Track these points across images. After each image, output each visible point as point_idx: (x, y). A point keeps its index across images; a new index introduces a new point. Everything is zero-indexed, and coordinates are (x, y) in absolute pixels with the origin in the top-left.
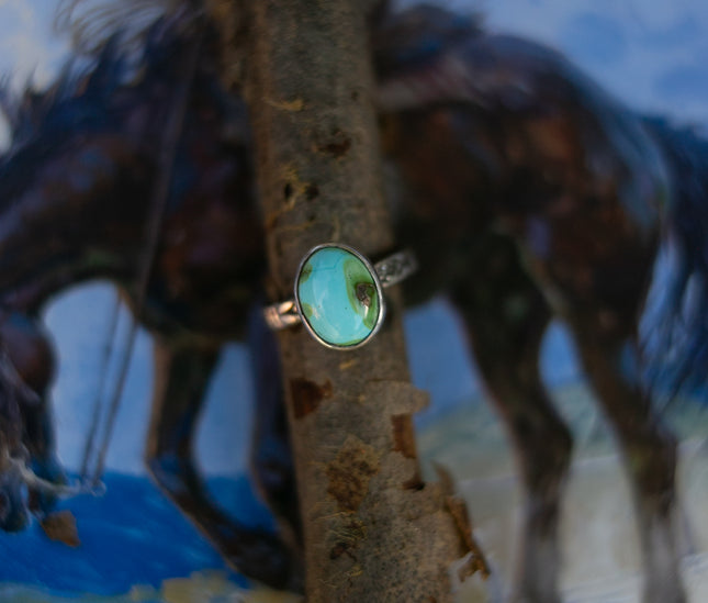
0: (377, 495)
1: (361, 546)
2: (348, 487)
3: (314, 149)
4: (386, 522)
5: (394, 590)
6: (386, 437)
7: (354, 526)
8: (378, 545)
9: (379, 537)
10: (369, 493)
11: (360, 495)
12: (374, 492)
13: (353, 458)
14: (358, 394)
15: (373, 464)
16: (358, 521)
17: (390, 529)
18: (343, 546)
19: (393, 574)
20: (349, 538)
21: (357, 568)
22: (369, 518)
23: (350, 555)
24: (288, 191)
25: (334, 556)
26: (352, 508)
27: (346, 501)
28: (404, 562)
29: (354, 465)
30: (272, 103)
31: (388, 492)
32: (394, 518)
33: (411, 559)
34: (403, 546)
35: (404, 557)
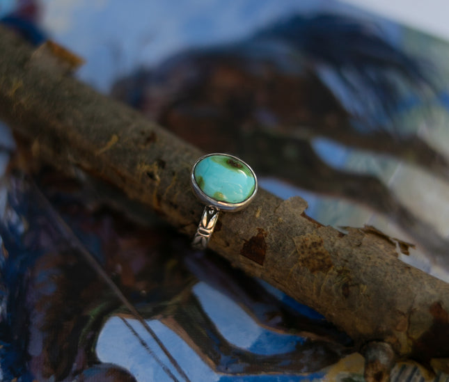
0: (334, 250)
1: (352, 276)
2: (318, 260)
3: (143, 147)
4: (350, 256)
5: (387, 278)
6: (309, 224)
7: (340, 272)
8: (359, 268)
9: (356, 264)
10: (330, 253)
11: (328, 257)
12: (331, 249)
13: (306, 246)
14: (277, 220)
15: (317, 239)
16: (339, 268)
17: (356, 257)
18: (346, 286)
19: (379, 272)
20: (344, 280)
21: (362, 286)
22: (342, 261)
23: (353, 285)
24: (151, 175)
25: (346, 295)
26: (330, 266)
27: (324, 266)
28: (377, 263)
29: (310, 248)
30: (103, 150)
31: (337, 244)
32: (352, 251)
33: (379, 260)
34: (370, 258)
35: (375, 262)
